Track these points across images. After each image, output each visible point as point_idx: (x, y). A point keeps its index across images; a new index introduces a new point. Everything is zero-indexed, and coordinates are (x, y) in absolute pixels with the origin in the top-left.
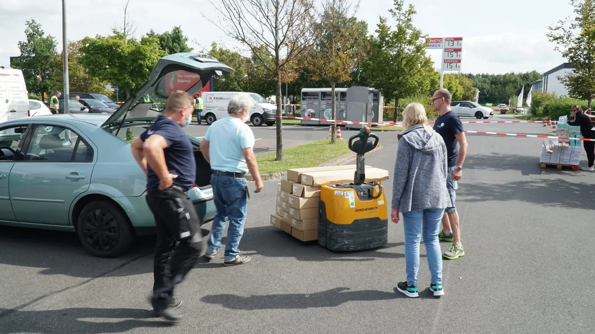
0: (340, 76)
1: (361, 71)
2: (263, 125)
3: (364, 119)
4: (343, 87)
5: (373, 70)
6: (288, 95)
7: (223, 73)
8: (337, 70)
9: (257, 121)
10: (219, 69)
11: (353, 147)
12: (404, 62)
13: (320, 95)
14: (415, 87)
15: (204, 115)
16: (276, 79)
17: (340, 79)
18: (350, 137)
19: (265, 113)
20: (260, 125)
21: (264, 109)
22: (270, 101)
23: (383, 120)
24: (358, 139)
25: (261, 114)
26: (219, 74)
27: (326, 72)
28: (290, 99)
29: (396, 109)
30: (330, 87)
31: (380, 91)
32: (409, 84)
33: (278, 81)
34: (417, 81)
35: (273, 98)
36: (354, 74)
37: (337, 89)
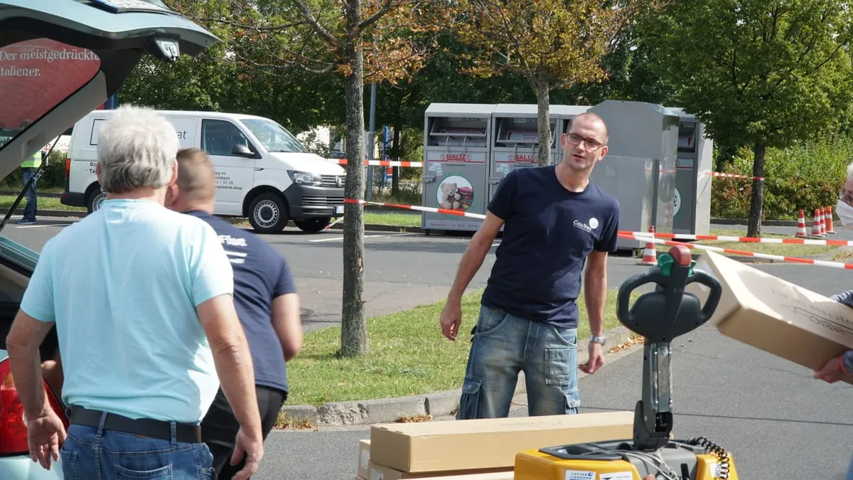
0: (566, 63)
1: (633, 48)
2: (286, 229)
3: (645, 217)
4: (572, 102)
5: (678, 46)
6: (378, 126)
7: (182, 50)
8: (557, 44)
9: (267, 213)
10: (170, 35)
11: (632, 318)
12: (783, 25)
13: (491, 127)
14: (823, 112)
15: (83, 191)
16: (346, 69)
17: (568, 75)
18: (622, 283)
19: (296, 188)
20: (277, 230)
21: (291, 173)
22: (313, 146)
23: (712, 222)
24: (650, 287)
25: (282, 191)
26: (168, 54)
27: (521, 50)
28: (382, 139)
29: (756, 184)
30: (535, 102)
31: (703, 120)
32: (802, 99)
33: (352, 77)
34: (826, 90)
35: (323, 134)
36: (614, 60)
37: (556, 110)
